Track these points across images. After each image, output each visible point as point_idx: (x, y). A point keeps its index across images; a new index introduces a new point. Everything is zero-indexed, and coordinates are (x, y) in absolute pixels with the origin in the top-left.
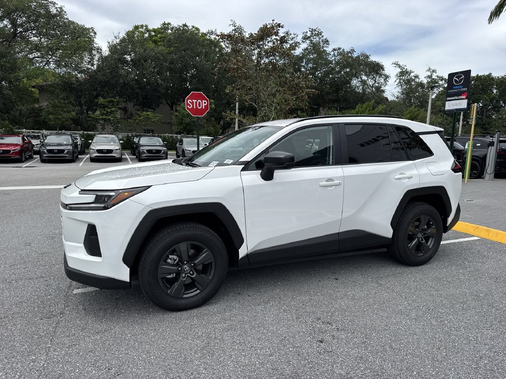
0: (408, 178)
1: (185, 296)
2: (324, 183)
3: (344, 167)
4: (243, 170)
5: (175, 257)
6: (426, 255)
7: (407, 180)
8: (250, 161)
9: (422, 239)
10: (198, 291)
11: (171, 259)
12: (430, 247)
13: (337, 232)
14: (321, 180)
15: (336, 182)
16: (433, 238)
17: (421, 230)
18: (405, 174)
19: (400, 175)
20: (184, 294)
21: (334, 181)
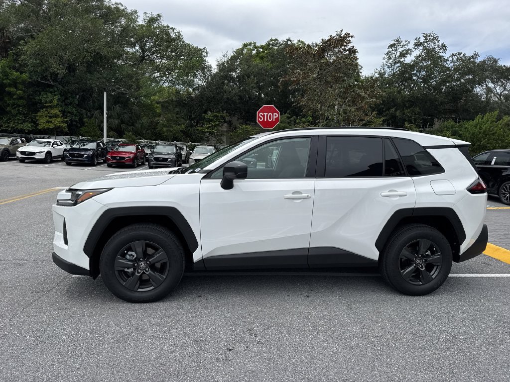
0: (400, 196)
1: (139, 290)
2: (291, 195)
3: (318, 181)
4: (204, 178)
5: (134, 253)
6: (427, 286)
7: (398, 198)
8: (213, 170)
9: (422, 266)
10: (153, 287)
11: (129, 255)
12: (433, 277)
13: (308, 246)
14: (287, 192)
15: (304, 195)
16: (438, 266)
17: (420, 256)
18: (397, 191)
19: (389, 192)
20: (139, 288)
21: (302, 194)
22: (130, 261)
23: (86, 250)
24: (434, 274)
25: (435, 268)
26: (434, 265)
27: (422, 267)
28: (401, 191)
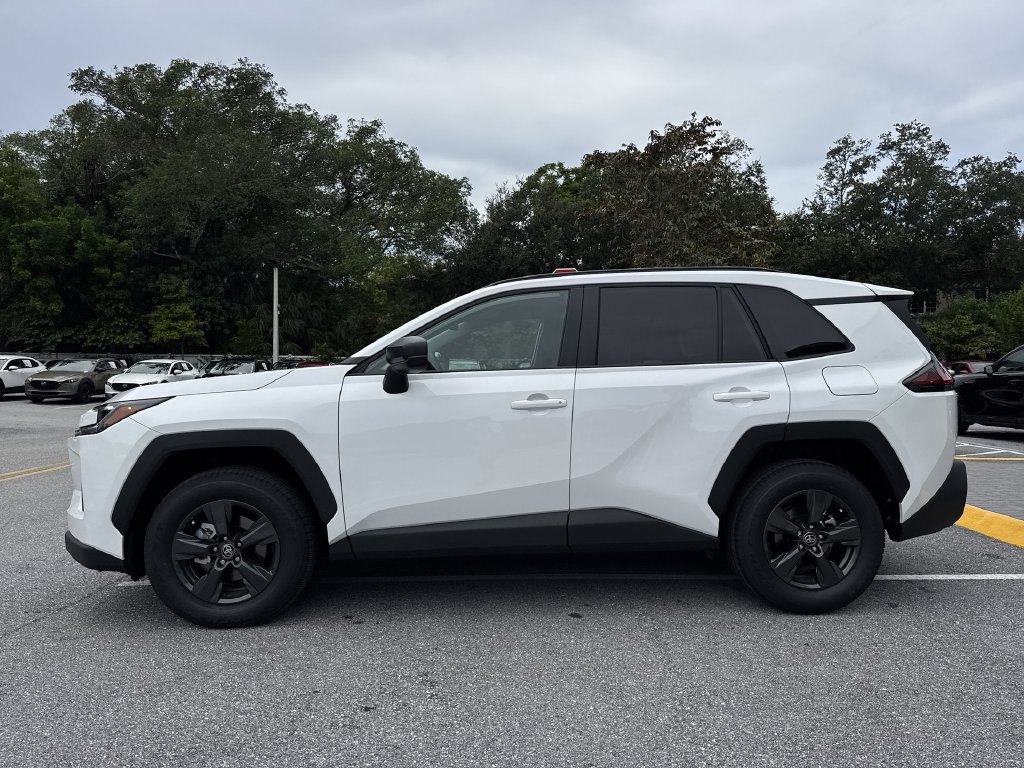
0: (755, 399)
1: (222, 601)
2: (526, 402)
3: (583, 372)
4: (349, 373)
5: (211, 527)
7: (749, 404)
8: (369, 358)
9: (818, 548)
10: (249, 596)
12: (845, 571)
13: (567, 508)
14: (518, 395)
15: (552, 401)
16: (853, 548)
17: (811, 527)
18: (746, 390)
19: (730, 391)
20: (221, 597)
21: (548, 399)
22: (203, 541)
23: (117, 519)
24: (847, 566)
25: (849, 551)
26: (846, 547)
27: (818, 551)
28: (756, 390)
